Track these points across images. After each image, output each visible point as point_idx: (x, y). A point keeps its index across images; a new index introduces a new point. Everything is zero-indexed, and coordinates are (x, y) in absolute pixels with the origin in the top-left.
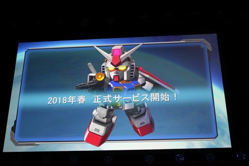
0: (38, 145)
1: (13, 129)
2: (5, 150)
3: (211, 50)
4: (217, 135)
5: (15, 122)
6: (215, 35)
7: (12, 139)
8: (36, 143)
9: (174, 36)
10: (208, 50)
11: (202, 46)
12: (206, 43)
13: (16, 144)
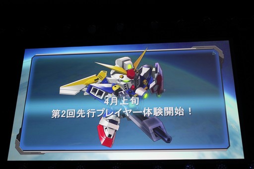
0: (44, 154)
1: (19, 137)
2: (10, 158)
3: (223, 57)
4: (230, 146)
5: (21, 130)
6: (227, 42)
7: (17, 148)
8: (42, 152)
9: (185, 43)
10: (220, 58)
11: (214, 53)
12: (217, 50)
13: (21, 153)
